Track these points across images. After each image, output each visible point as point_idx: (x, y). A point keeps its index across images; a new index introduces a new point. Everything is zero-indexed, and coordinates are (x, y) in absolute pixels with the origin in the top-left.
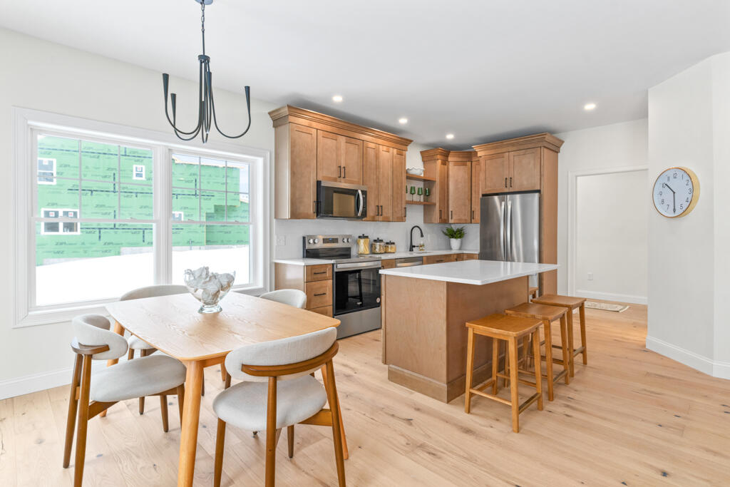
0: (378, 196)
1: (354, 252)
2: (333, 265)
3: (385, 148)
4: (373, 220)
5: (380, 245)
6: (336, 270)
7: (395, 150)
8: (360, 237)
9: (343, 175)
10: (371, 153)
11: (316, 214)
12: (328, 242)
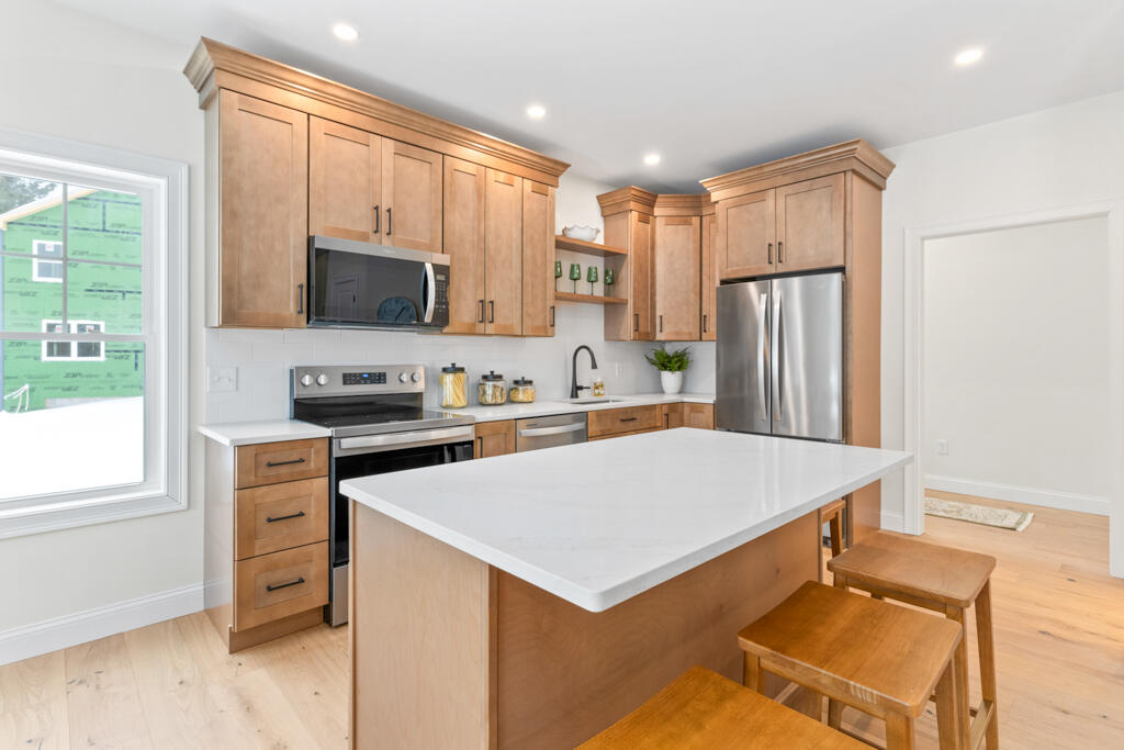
0: (484, 281)
1: (429, 404)
2: (330, 438)
3: (502, 177)
4: (470, 332)
5: (495, 386)
6: (336, 453)
7: (528, 184)
8: (445, 370)
9: (384, 227)
10: (466, 186)
11: (304, 316)
12: (358, 383)
